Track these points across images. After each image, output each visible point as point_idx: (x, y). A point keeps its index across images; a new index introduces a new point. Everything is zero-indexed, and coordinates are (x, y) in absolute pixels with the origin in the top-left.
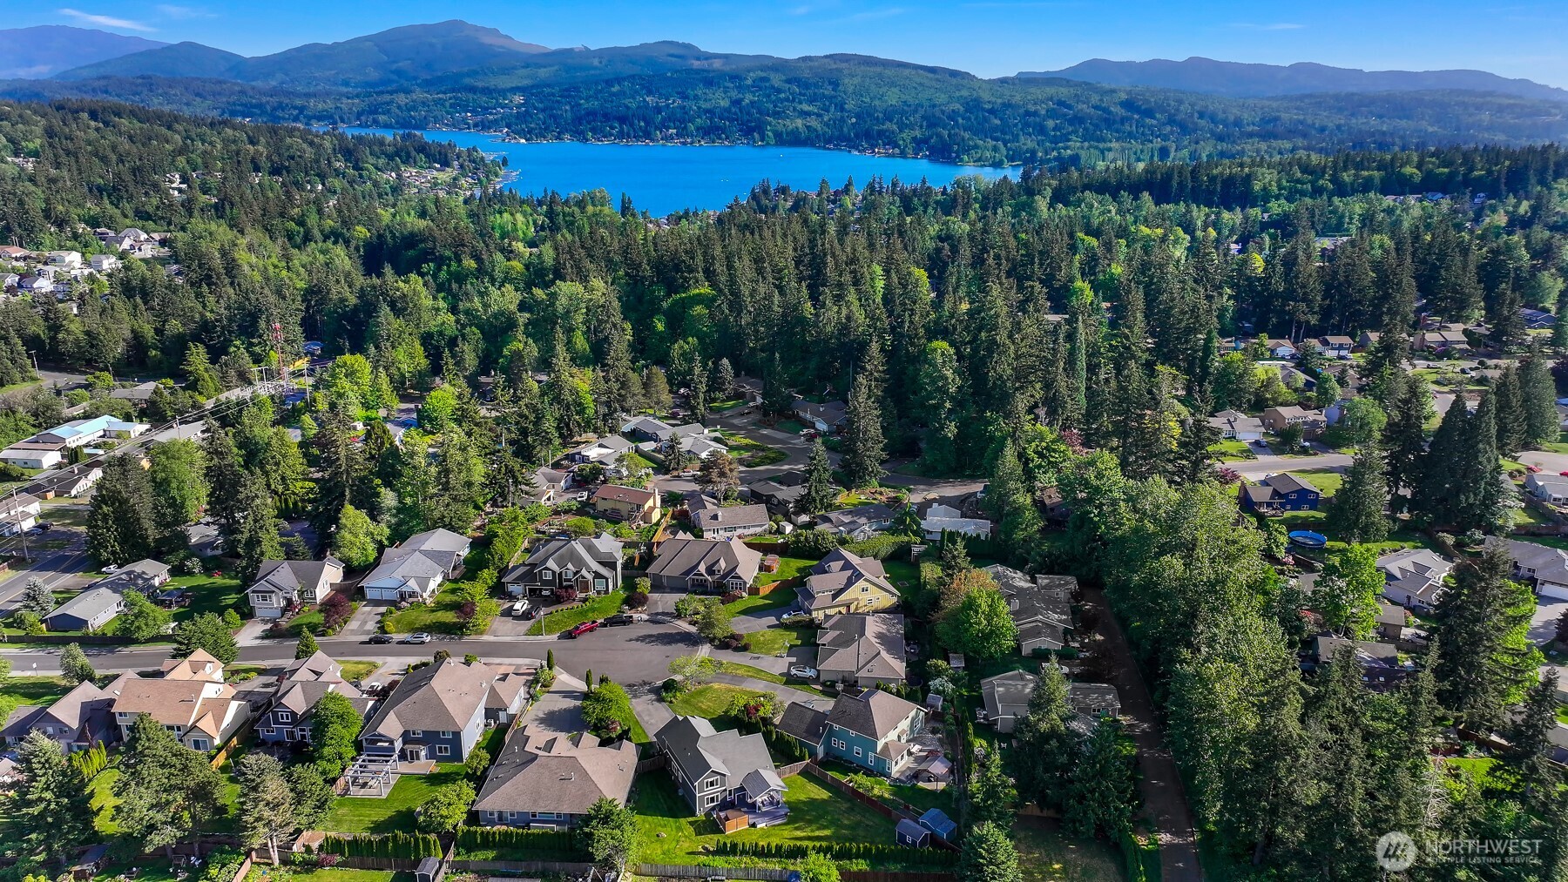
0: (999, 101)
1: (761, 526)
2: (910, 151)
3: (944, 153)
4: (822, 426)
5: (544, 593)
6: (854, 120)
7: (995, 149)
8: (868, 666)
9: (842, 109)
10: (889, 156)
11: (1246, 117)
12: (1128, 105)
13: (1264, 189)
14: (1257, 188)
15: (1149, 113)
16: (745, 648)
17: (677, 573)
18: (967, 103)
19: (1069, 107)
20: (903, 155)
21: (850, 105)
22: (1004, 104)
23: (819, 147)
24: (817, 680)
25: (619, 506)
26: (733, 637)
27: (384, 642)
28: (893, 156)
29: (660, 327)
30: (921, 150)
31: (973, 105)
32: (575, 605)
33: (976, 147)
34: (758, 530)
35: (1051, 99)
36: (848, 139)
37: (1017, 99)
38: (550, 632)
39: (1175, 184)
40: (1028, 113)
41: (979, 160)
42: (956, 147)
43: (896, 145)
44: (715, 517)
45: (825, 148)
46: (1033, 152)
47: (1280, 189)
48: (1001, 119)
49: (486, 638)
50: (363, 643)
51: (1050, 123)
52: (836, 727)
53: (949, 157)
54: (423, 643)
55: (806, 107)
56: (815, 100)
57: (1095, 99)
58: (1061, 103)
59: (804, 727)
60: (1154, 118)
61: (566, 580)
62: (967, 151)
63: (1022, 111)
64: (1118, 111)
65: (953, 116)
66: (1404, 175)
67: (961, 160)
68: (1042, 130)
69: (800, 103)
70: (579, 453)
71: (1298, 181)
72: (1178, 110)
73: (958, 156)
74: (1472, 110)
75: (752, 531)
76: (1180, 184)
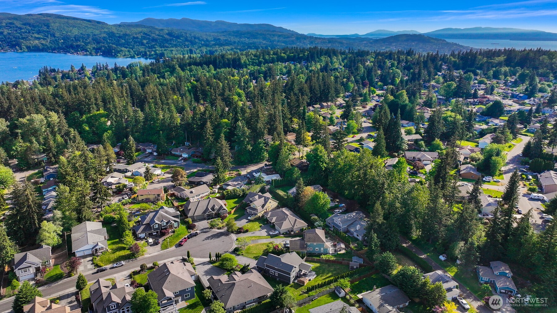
0: (122, 33)
1: (208, 192)
2: (93, 53)
3: (108, 53)
4: (185, 155)
5: (154, 234)
6: (62, 41)
7: (129, 51)
8: (296, 224)
9: (55, 37)
10: (85, 55)
11: (209, 38)
12: (170, 34)
13: (245, 62)
14: (242, 62)
15: (178, 37)
16: (247, 231)
17: (200, 214)
18: (109, 34)
19: (149, 35)
20: (91, 54)
21: (57, 35)
22: (124, 34)
23: (49, 52)
24: (280, 233)
25: (149, 197)
26: (240, 229)
27: (104, 270)
28: (86, 55)
29: (87, 128)
30: (98, 52)
31: (111, 35)
32: (170, 234)
33: (122, 51)
34: (207, 193)
35: (141, 32)
36: (63, 49)
37: (128, 32)
38: (171, 246)
39: (218, 61)
40: (134, 38)
41: (125, 55)
42: (113, 51)
43: (86, 51)
44: (191, 192)
45: (52, 52)
46: (146, 53)
47: (249, 62)
48: (125, 40)
49: (146, 256)
50: (93, 274)
51: (145, 42)
52: (309, 243)
53: (112, 55)
54: (122, 265)
55: (37, 36)
56: (40, 33)
57: (157, 32)
58: (145, 34)
59: (298, 247)
60: (180, 39)
61: (163, 226)
62: (119, 52)
63: (132, 37)
64: (167, 37)
65: (104, 38)
66: (282, 56)
67: (117, 56)
68: (142, 44)
69: (33, 34)
70: (106, 182)
71: (253, 59)
72: (187, 36)
73: (115, 54)
74: (272, 36)
75: (205, 194)
76: (219, 61)
